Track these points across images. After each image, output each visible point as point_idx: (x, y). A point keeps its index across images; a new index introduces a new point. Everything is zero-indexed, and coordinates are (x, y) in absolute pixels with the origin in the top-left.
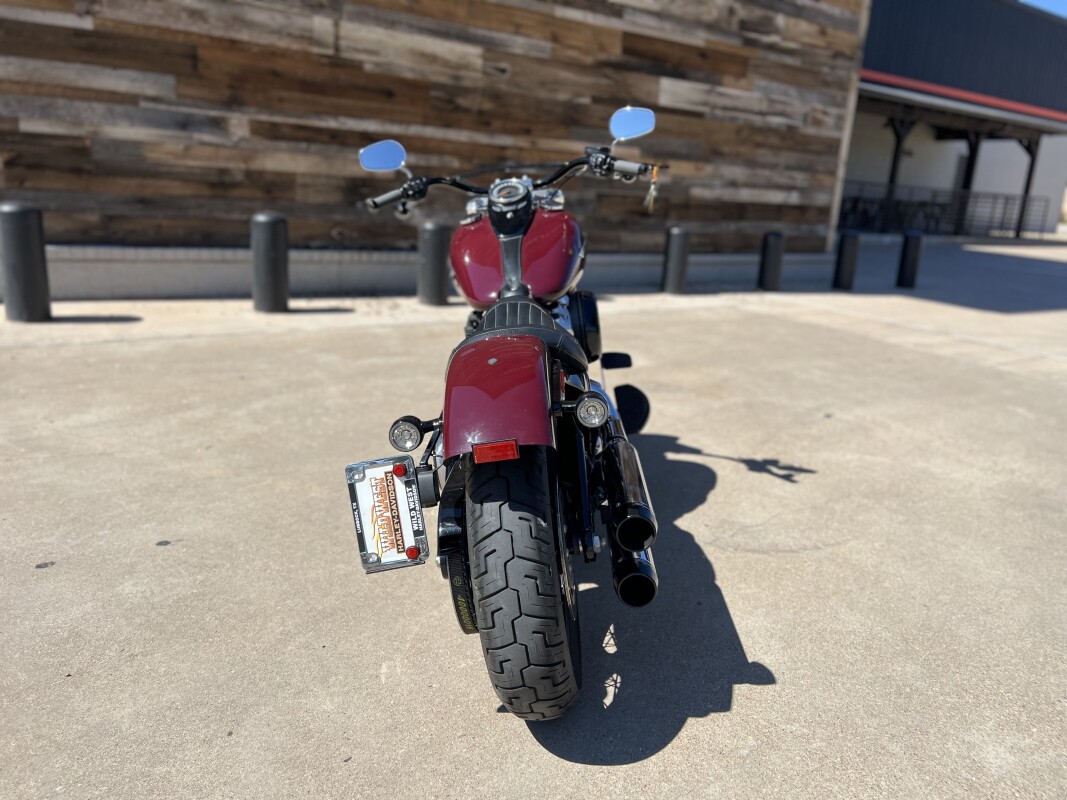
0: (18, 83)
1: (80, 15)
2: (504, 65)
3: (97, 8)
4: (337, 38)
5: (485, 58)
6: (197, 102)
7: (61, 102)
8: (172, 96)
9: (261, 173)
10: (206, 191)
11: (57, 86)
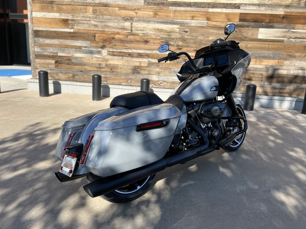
0: (58, 45)
1: (70, 29)
2: (187, 30)
3: (74, 27)
4: (132, 27)
5: (180, 29)
6: (95, 47)
7: (66, 49)
8: (89, 46)
9: (110, 64)
10: (96, 69)
11: (65, 45)
